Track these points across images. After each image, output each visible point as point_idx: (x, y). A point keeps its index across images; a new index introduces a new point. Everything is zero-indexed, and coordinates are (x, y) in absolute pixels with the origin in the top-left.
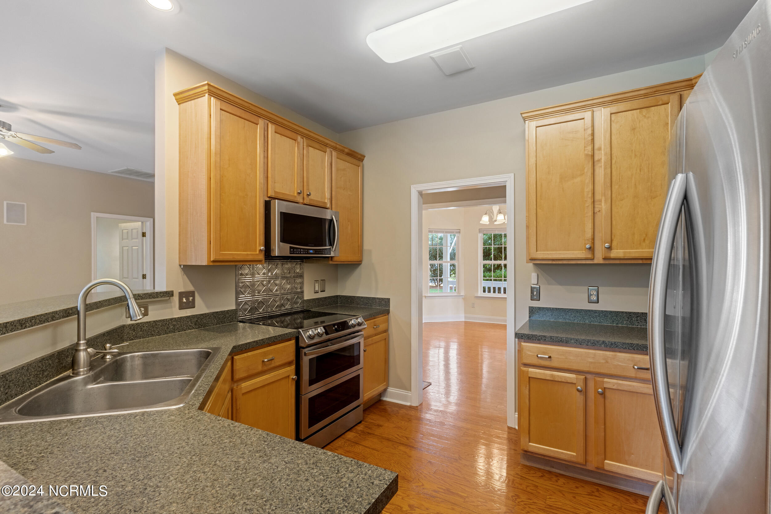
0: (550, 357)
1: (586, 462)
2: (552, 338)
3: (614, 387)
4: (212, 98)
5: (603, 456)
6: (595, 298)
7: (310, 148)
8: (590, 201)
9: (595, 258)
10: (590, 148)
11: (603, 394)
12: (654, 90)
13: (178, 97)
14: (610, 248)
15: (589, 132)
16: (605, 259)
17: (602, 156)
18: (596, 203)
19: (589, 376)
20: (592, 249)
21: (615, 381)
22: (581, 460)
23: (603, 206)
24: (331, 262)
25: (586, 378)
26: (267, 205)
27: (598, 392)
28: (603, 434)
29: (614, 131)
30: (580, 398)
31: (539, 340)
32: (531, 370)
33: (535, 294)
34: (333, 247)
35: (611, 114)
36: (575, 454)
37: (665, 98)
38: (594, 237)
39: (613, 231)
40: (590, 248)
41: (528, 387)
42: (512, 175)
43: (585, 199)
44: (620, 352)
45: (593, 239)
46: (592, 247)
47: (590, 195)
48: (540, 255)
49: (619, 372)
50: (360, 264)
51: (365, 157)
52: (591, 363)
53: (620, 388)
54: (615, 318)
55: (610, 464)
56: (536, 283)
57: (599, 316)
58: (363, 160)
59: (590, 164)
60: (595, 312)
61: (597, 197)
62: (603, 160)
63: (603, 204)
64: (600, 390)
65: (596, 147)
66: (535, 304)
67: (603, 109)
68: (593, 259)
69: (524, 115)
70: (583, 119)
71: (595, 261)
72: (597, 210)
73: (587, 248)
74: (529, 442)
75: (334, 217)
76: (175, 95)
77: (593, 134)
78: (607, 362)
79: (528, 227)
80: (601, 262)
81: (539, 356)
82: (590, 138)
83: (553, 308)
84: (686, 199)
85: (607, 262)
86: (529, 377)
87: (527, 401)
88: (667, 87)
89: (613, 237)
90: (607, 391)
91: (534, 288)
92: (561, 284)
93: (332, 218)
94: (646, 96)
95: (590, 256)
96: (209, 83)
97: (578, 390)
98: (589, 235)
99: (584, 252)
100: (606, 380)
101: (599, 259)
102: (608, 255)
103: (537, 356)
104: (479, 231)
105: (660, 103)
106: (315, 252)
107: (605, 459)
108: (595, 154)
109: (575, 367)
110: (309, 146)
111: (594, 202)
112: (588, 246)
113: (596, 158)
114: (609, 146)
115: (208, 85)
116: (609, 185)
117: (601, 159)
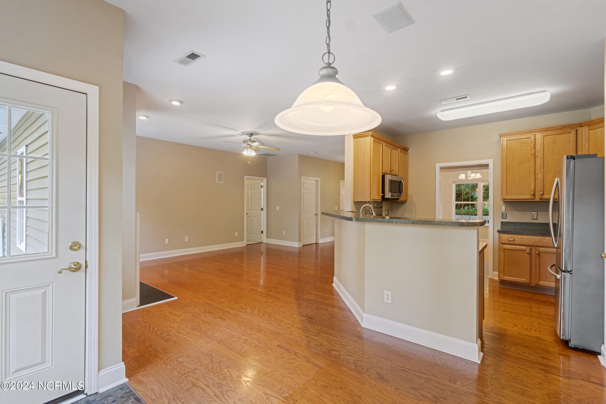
0: (514, 240)
1: (531, 283)
2: (515, 232)
3: (544, 251)
4: (372, 137)
5: (539, 280)
6: (536, 217)
7: (393, 150)
8: (533, 174)
9: (536, 199)
10: (533, 151)
11: (539, 254)
12: (564, 127)
13: (354, 136)
14: (543, 194)
15: (533, 143)
16: (540, 199)
17: (539, 154)
18: (536, 175)
19: (532, 247)
20: (534, 195)
21: (544, 249)
22: (528, 282)
23: (540, 176)
24: (398, 201)
25: (531, 248)
26: (383, 177)
27: (537, 253)
28: (539, 271)
29: (545, 143)
30: (528, 256)
31: (509, 233)
32: (505, 246)
33: (504, 216)
34: (401, 194)
35: (544, 136)
36: (526, 280)
37: (569, 131)
38: (535, 189)
39: (545, 187)
40: (533, 194)
41: (503, 253)
42: (492, 160)
43: (531, 173)
44: (546, 237)
45: (535, 190)
46: (534, 193)
47: (533, 171)
48: (509, 197)
49: (546, 245)
50: (406, 202)
51: (409, 149)
52: (533, 242)
53: (546, 251)
54: (546, 226)
55: (542, 283)
56: (505, 210)
57: (538, 225)
58: (408, 150)
59: (533, 158)
60: (536, 223)
61: (537, 172)
62: (540, 156)
63: (540, 175)
64: (537, 252)
65: (537, 150)
66: (504, 220)
67: (540, 134)
68: (535, 199)
69: (500, 135)
70: (530, 138)
71: (536, 200)
72: (536, 178)
73: (532, 194)
74: (504, 276)
75: (402, 180)
76: (353, 136)
77: (535, 145)
78: (541, 241)
79: (502, 185)
80: (539, 200)
81: (509, 239)
82: (533, 146)
83: (514, 222)
84: (557, 184)
85: (541, 200)
86: (504, 249)
87: (503, 259)
88: (569, 126)
89: (544, 189)
90: (541, 253)
91: (504, 213)
92: (518, 211)
93: (401, 181)
94: (560, 129)
95: (533, 198)
96: (373, 132)
97: (527, 253)
98: (533, 188)
99: (530, 196)
100: (540, 248)
101: (537, 199)
102: (542, 197)
103: (508, 239)
104: (453, 182)
105: (567, 132)
106: (395, 196)
107: (539, 281)
108: (536, 153)
109: (526, 244)
110: (393, 149)
111: (535, 174)
112: (532, 193)
113: (537, 155)
114: (542, 150)
115: (372, 133)
116: (542, 167)
117: (539, 155)
